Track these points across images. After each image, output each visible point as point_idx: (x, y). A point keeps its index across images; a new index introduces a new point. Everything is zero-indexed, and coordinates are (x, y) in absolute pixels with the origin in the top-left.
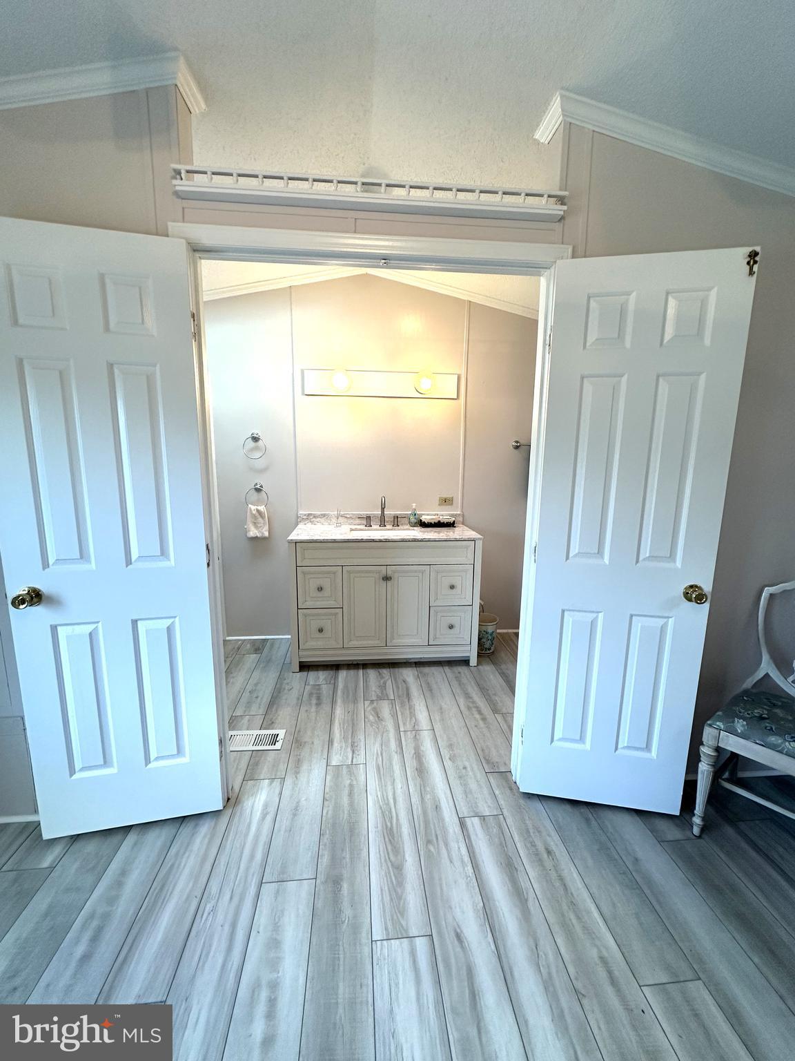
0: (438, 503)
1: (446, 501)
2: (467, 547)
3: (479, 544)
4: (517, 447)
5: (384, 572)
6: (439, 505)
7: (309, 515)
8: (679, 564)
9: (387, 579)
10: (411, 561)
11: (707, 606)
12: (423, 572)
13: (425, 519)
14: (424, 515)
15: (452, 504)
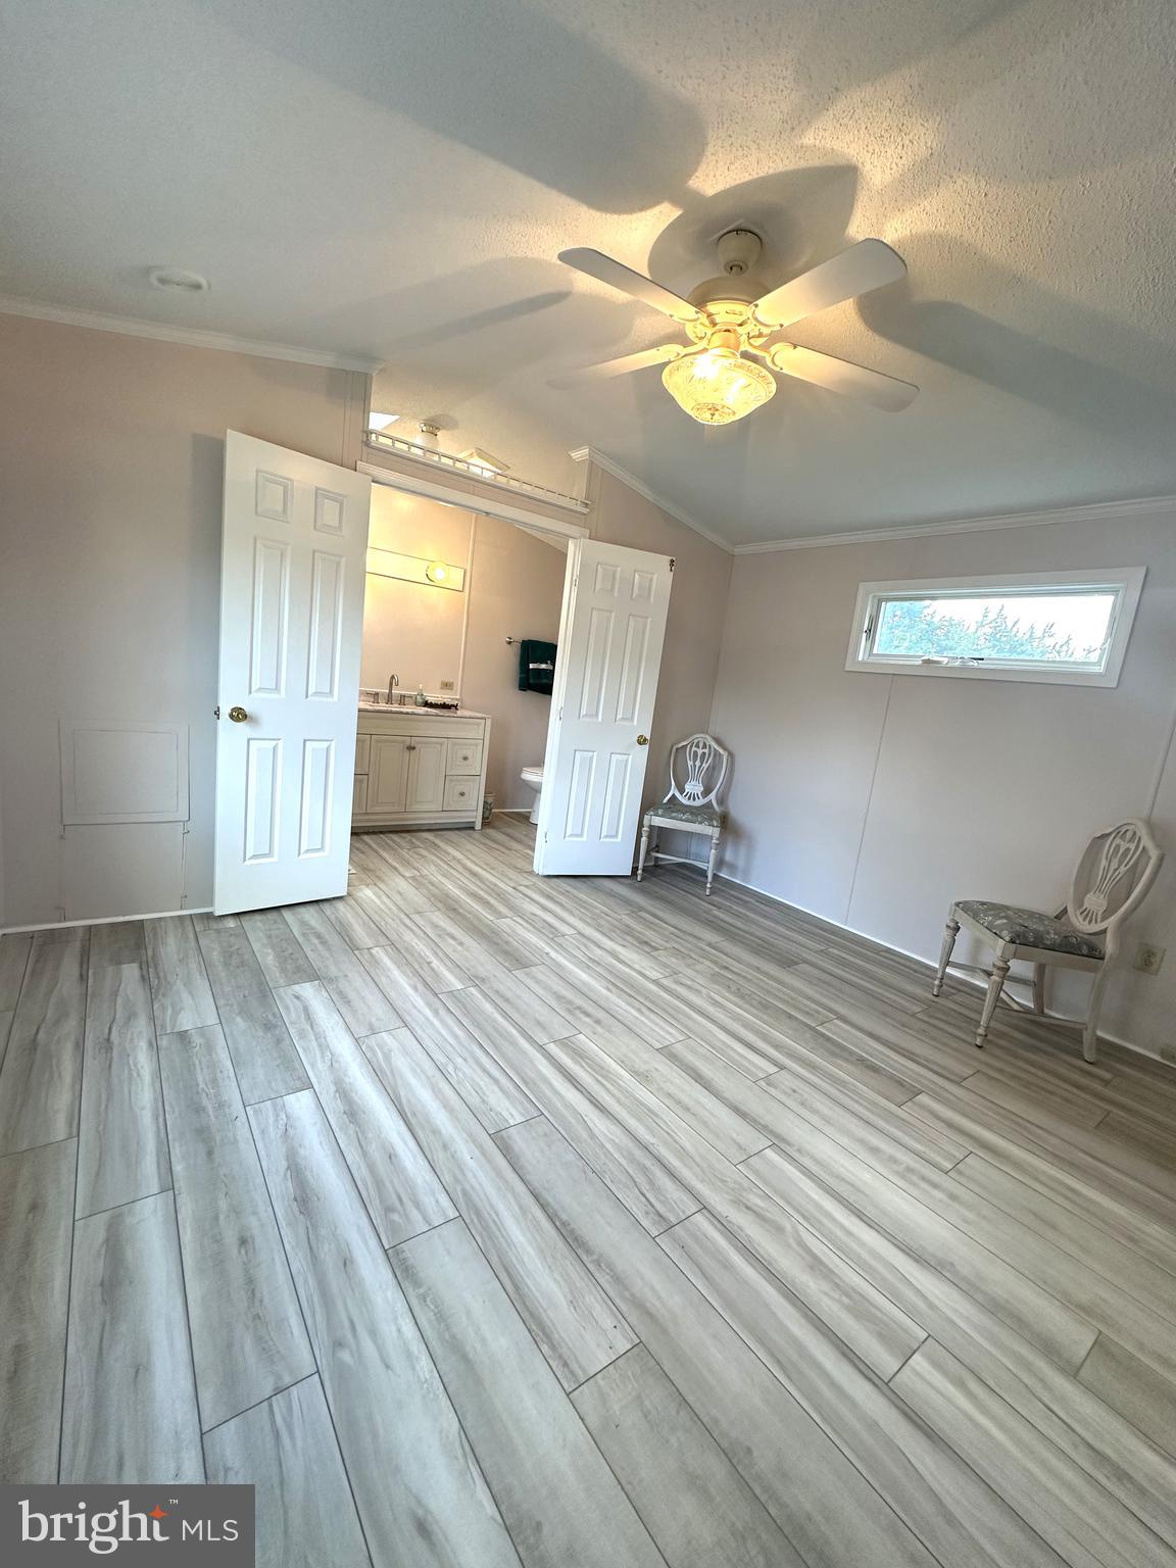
0: (439, 687)
1: (447, 686)
2: (478, 724)
3: (489, 722)
4: (509, 643)
5: (408, 743)
6: (441, 688)
8: (635, 723)
9: (411, 748)
10: (429, 733)
11: (647, 746)
12: (441, 744)
13: (431, 700)
14: (428, 695)
15: (452, 689)
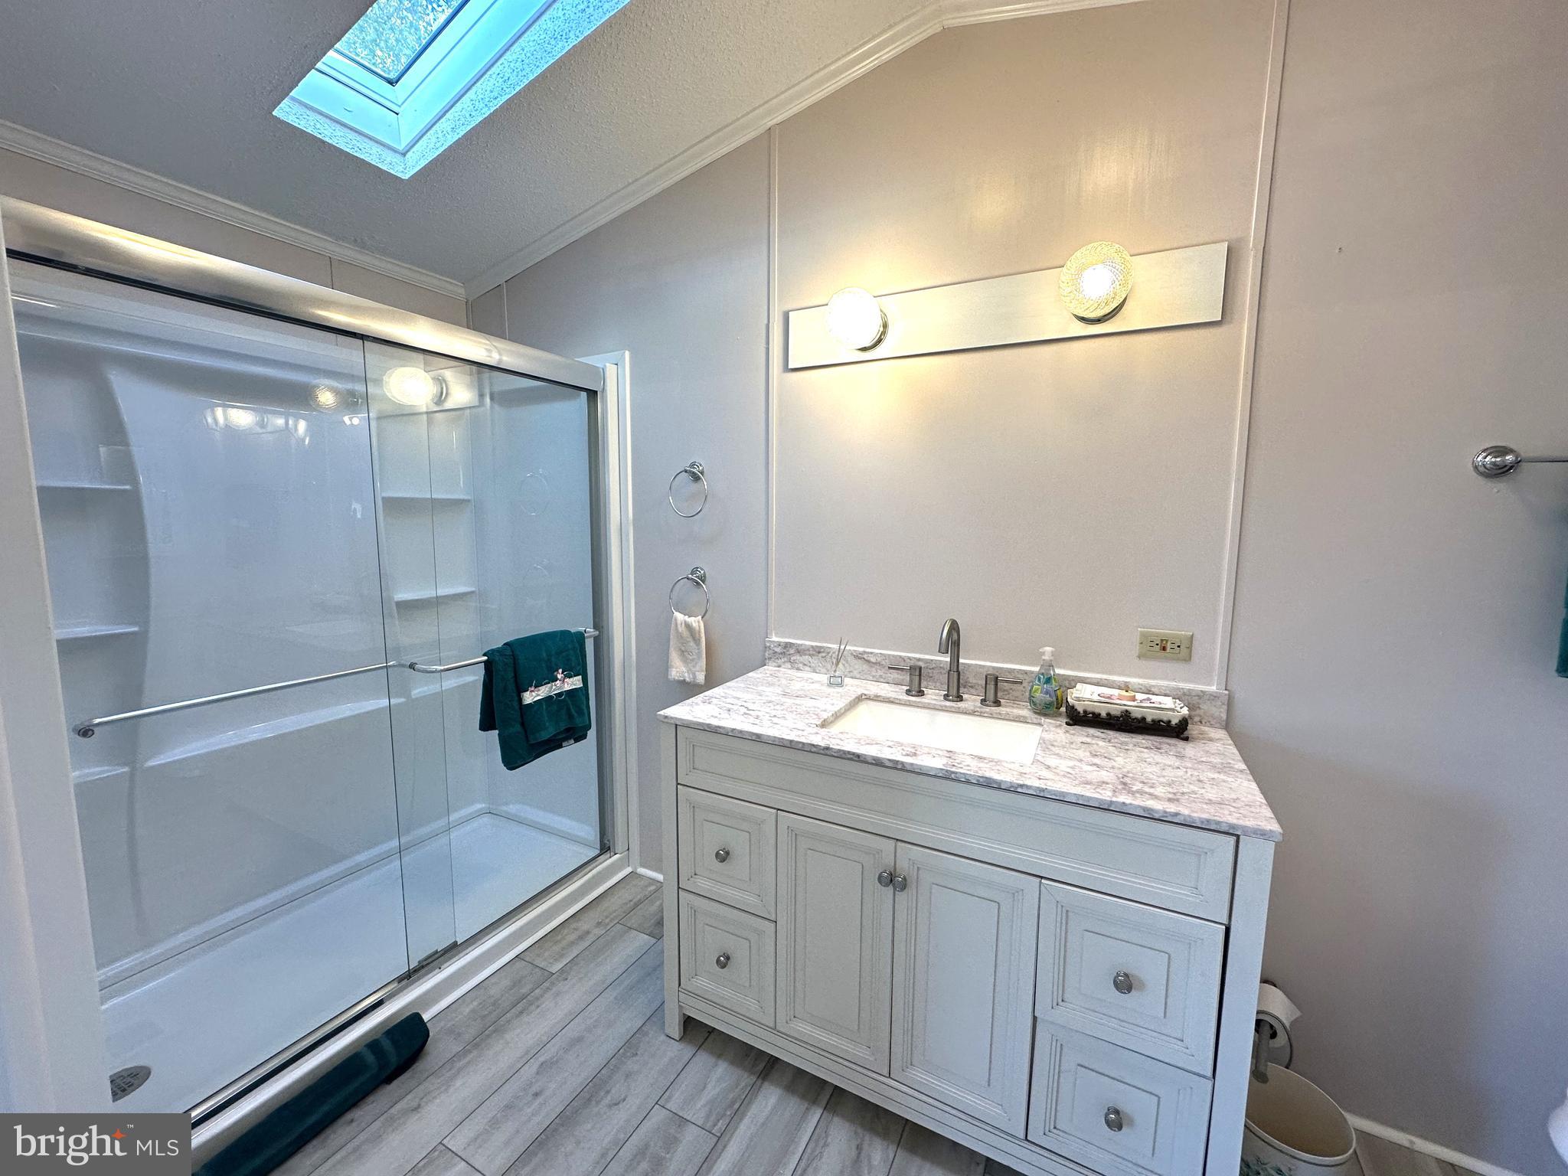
0: (1136, 647)
1: (1166, 646)
3: (1259, 862)
4: (1500, 473)
5: (887, 860)
6: (1144, 652)
7: (787, 645)
9: (895, 881)
14: (1084, 681)
15: (1188, 659)
